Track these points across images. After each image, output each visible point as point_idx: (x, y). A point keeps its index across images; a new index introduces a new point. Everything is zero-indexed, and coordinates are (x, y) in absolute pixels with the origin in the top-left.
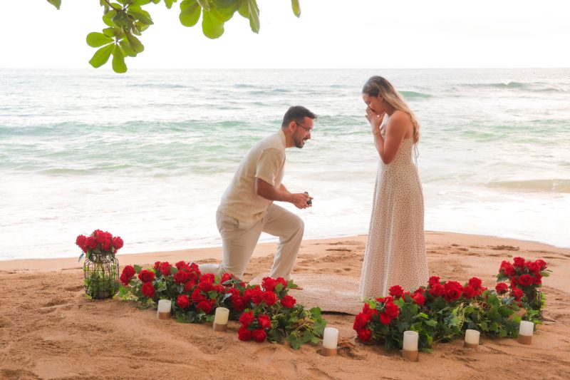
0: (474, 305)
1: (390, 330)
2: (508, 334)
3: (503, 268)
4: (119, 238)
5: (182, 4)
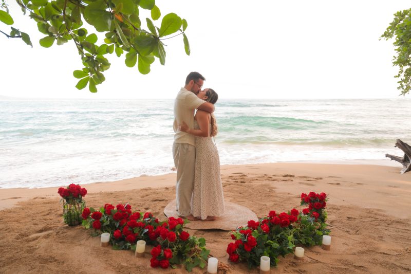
1: (251, 254)
2: (316, 243)
4: (84, 189)
5: (127, 55)
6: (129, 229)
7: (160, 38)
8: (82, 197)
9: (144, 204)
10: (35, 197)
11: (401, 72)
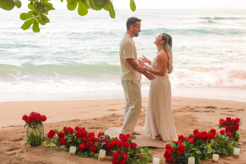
0: (213, 141)
1: (181, 157)
2: (229, 154)
3: (221, 122)
4: (44, 116)
8: (43, 122)
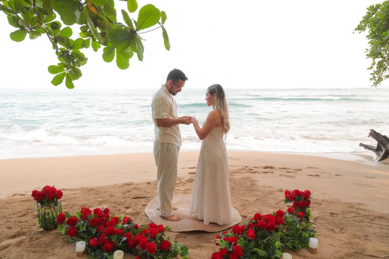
2: (303, 247)
3: (287, 195)
4: (60, 191)
5: (104, 49)
6: (106, 237)
7: (137, 32)
8: (58, 200)
9: (125, 202)
10: (14, 193)
11: (374, 64)
